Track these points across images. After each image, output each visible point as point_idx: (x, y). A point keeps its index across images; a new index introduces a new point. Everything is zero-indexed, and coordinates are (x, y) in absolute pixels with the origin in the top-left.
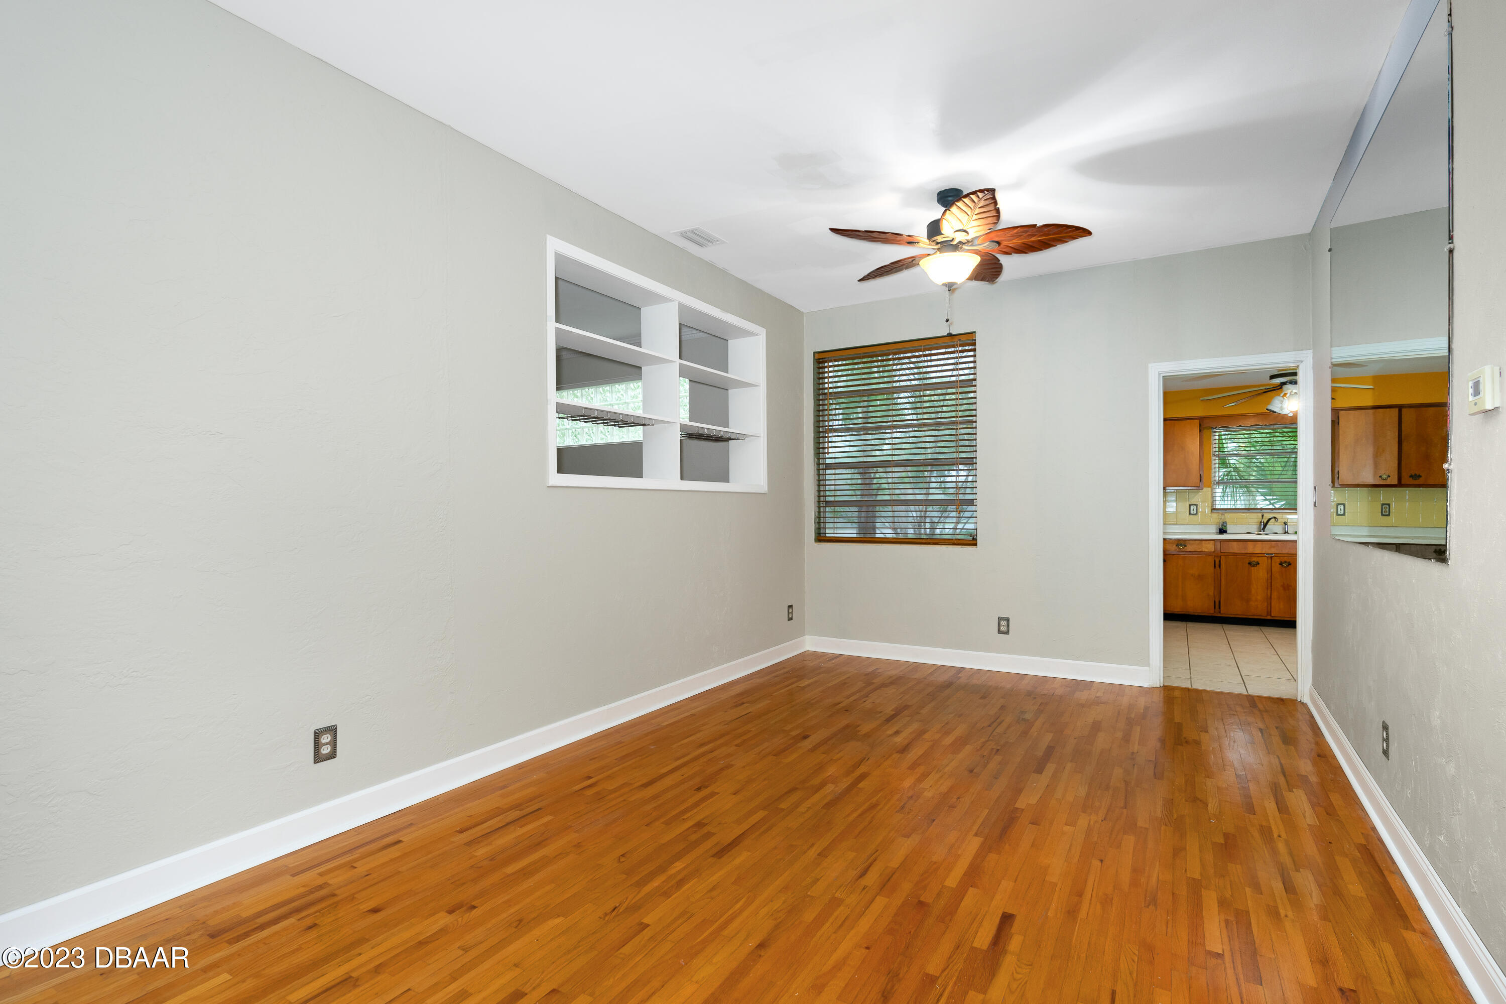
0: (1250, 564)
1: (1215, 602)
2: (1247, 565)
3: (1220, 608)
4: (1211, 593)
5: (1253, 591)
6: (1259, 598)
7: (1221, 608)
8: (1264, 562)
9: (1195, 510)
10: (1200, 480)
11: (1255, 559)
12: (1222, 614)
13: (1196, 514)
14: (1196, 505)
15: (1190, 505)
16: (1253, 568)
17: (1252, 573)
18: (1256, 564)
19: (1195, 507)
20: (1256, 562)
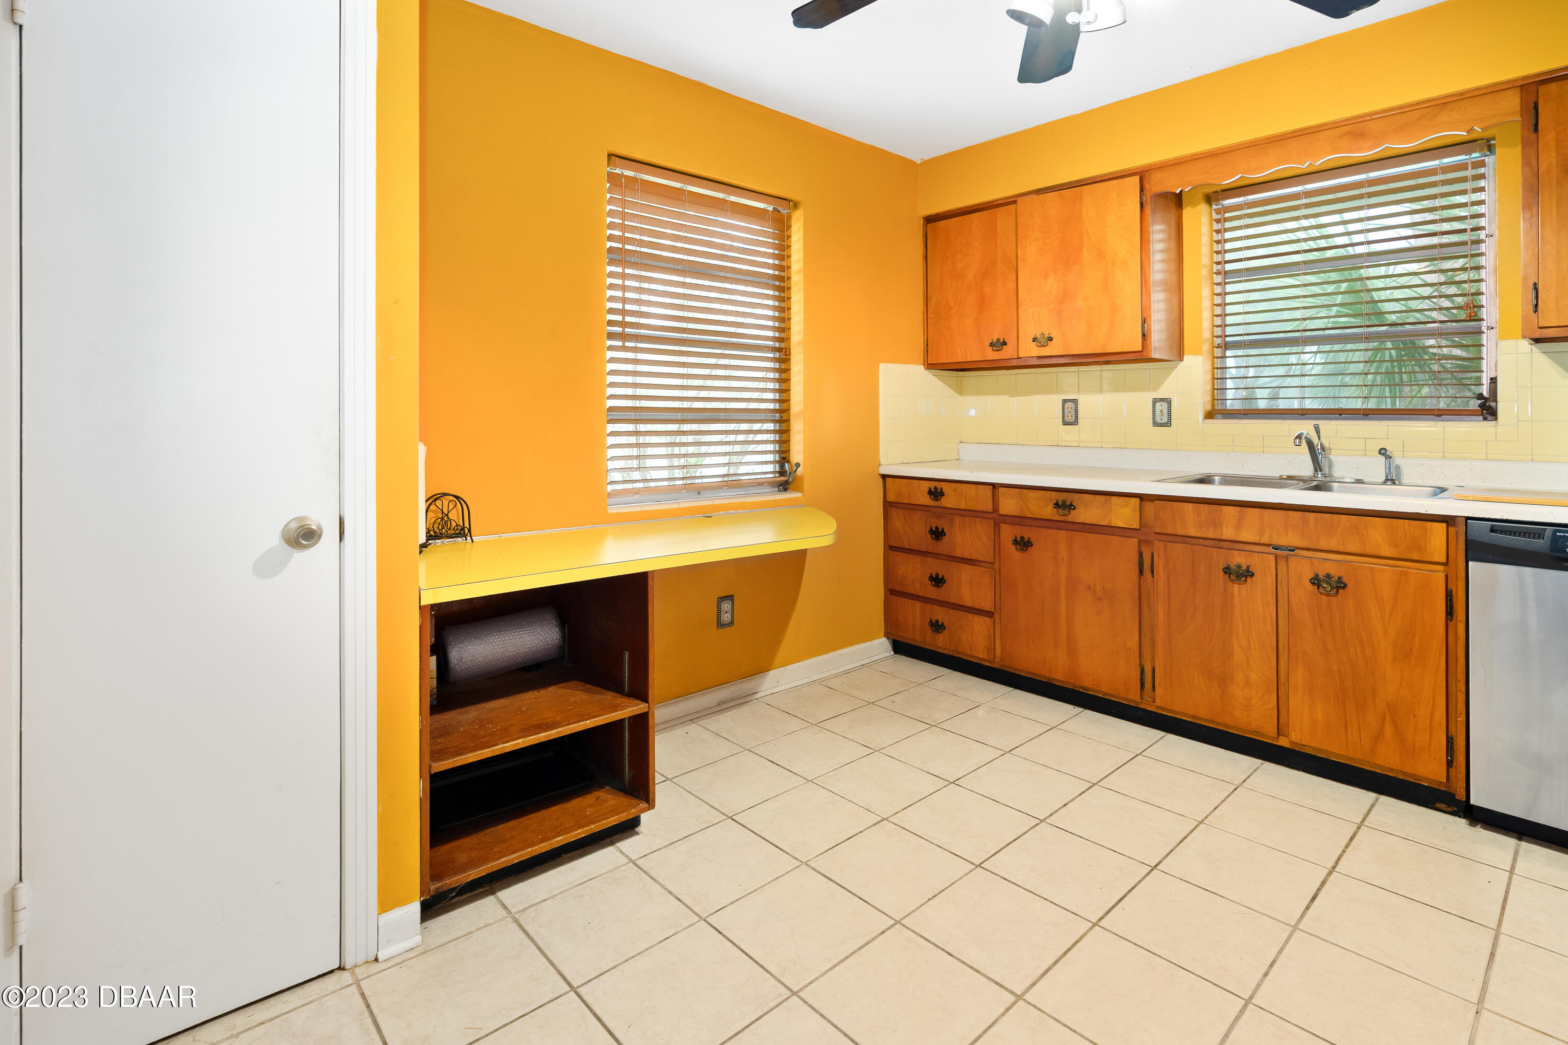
0: (1227, 572)
1: (1142, 669)
2: (1221, 573)
5: (1238, 655)
6: (1254, 677)
7: (1157, 691)
8: (1266, 570)
9: (1165, 412)
10: (1144, 335)
11: (1239, 559)
12: (1160, 708)
13: (1168, 424)
14: (1168, 401)
15: (1155, 401)
16: (1239, 584)
17: (1236, 601)
18: (1243, 575)
19: (1165, 405)
20: (1244, 568)
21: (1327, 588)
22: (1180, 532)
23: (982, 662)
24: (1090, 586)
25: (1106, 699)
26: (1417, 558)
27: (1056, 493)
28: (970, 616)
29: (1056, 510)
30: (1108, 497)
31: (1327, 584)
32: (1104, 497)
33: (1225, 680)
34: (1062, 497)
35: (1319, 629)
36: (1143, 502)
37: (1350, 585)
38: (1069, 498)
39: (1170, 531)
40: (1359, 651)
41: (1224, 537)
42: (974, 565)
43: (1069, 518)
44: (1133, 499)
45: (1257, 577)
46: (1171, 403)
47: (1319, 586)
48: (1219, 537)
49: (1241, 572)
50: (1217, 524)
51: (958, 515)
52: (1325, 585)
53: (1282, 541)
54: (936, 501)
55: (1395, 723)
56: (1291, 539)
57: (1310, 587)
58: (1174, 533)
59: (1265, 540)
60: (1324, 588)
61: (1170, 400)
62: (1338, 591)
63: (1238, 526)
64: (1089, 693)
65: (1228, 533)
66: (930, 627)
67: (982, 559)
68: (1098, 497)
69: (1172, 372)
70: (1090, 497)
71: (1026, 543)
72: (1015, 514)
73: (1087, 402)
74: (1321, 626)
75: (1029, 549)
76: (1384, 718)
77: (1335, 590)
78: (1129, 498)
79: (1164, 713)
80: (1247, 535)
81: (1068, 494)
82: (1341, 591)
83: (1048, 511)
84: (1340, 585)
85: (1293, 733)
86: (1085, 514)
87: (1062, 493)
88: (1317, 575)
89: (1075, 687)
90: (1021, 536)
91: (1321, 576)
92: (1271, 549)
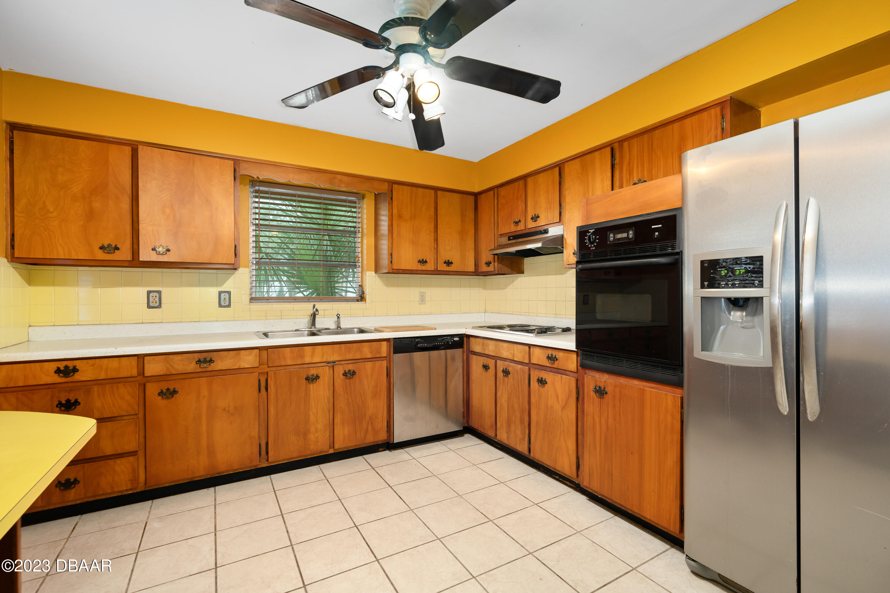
0: (307, 379)
1: (260, 446)
2: (304, 380)
3: (267, 453)
4: (255, 433)
5: (312, 418)
6: (319, 426)
7: (270, 454)
8: (325, 373)
9: (227, 299)
10: (235, 255)
11: (313, 372)
12: (271, 463)
13: (229, 306)
14: (229, 293)
15: (220, 293)
16: (312, 384)
17: (311, 392)
18: (316, 378)
19: (227, 295)
20: (315, 375)
21: (349, 376)
22: (283, 364)
23: (124, 493)
24: (225, 408)
25: (236, 473)
26: (378, 356)
27: (198, 354)
28: (111, 462)
29: (198, 365)
30: (238, 351)
31: (349, 374)
32: (235, 352)
33: (305, 434)
34: (202, 356)
35: (346, 394)
36: (260, 351)
37: (357, 372)
38: (208, 356)
39: (277, 365)
40: (360, 399)
41: (306, 362)
42: (115, 421)
43: (210, 369)
44: (255, 350)
45: (321, 379)
46: (230, 294)
47: (346, 376)
48: (303, 363)
49: (314, 377)
50: (302, 356)
51: (95, 385)
52: (348, 375)
53: (331, 359)
54: (67, 377)
55: (372, 424)
56: (335, 358)
57: (342, 377)
58: (280, 365)
59: (324, 360)
60: (348, 376)
61: (230, 292)
62: (353, 376)
63: (312, 355)
64: (223, 474)
65: (307, 360)
66: (58, 489)
67: (125, 414)
68: (231, 352)
69: (232, 276)
70: (226, 353)
71: (171, 392)
72: (161, 373)
73: (168, 293)
74: (347, 393)
75: (175, 395)
76: (368, 423)
77: (352, 376)
78: (252, 350)
79: (272, 464)
80: (317, 359)
81: (208, 353)
82: (354, 376)
83: (192, 367)
84: (354, 373)
85: (336, 445)
86: (219, 365)
87: (203, 354)
88: (345, 371)
89: (212, 475)
90: (167, 388)
91: (347, 371)
92: (326, 364)
